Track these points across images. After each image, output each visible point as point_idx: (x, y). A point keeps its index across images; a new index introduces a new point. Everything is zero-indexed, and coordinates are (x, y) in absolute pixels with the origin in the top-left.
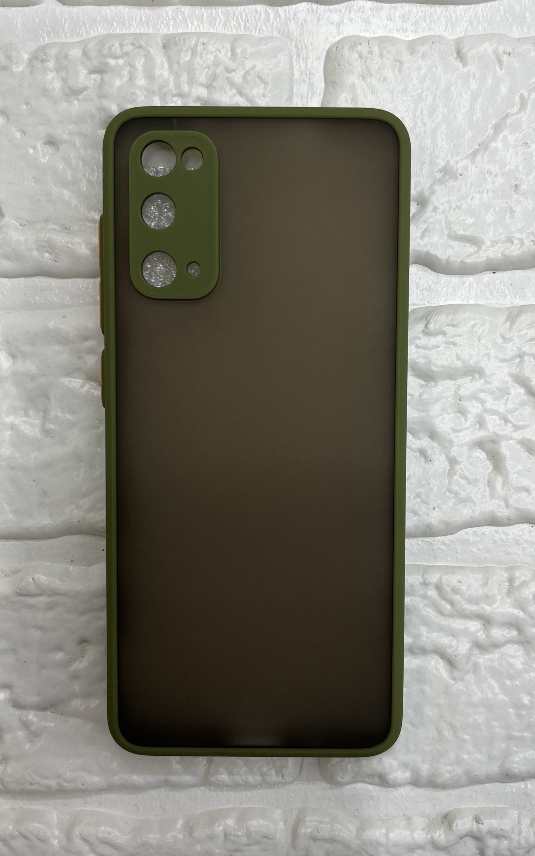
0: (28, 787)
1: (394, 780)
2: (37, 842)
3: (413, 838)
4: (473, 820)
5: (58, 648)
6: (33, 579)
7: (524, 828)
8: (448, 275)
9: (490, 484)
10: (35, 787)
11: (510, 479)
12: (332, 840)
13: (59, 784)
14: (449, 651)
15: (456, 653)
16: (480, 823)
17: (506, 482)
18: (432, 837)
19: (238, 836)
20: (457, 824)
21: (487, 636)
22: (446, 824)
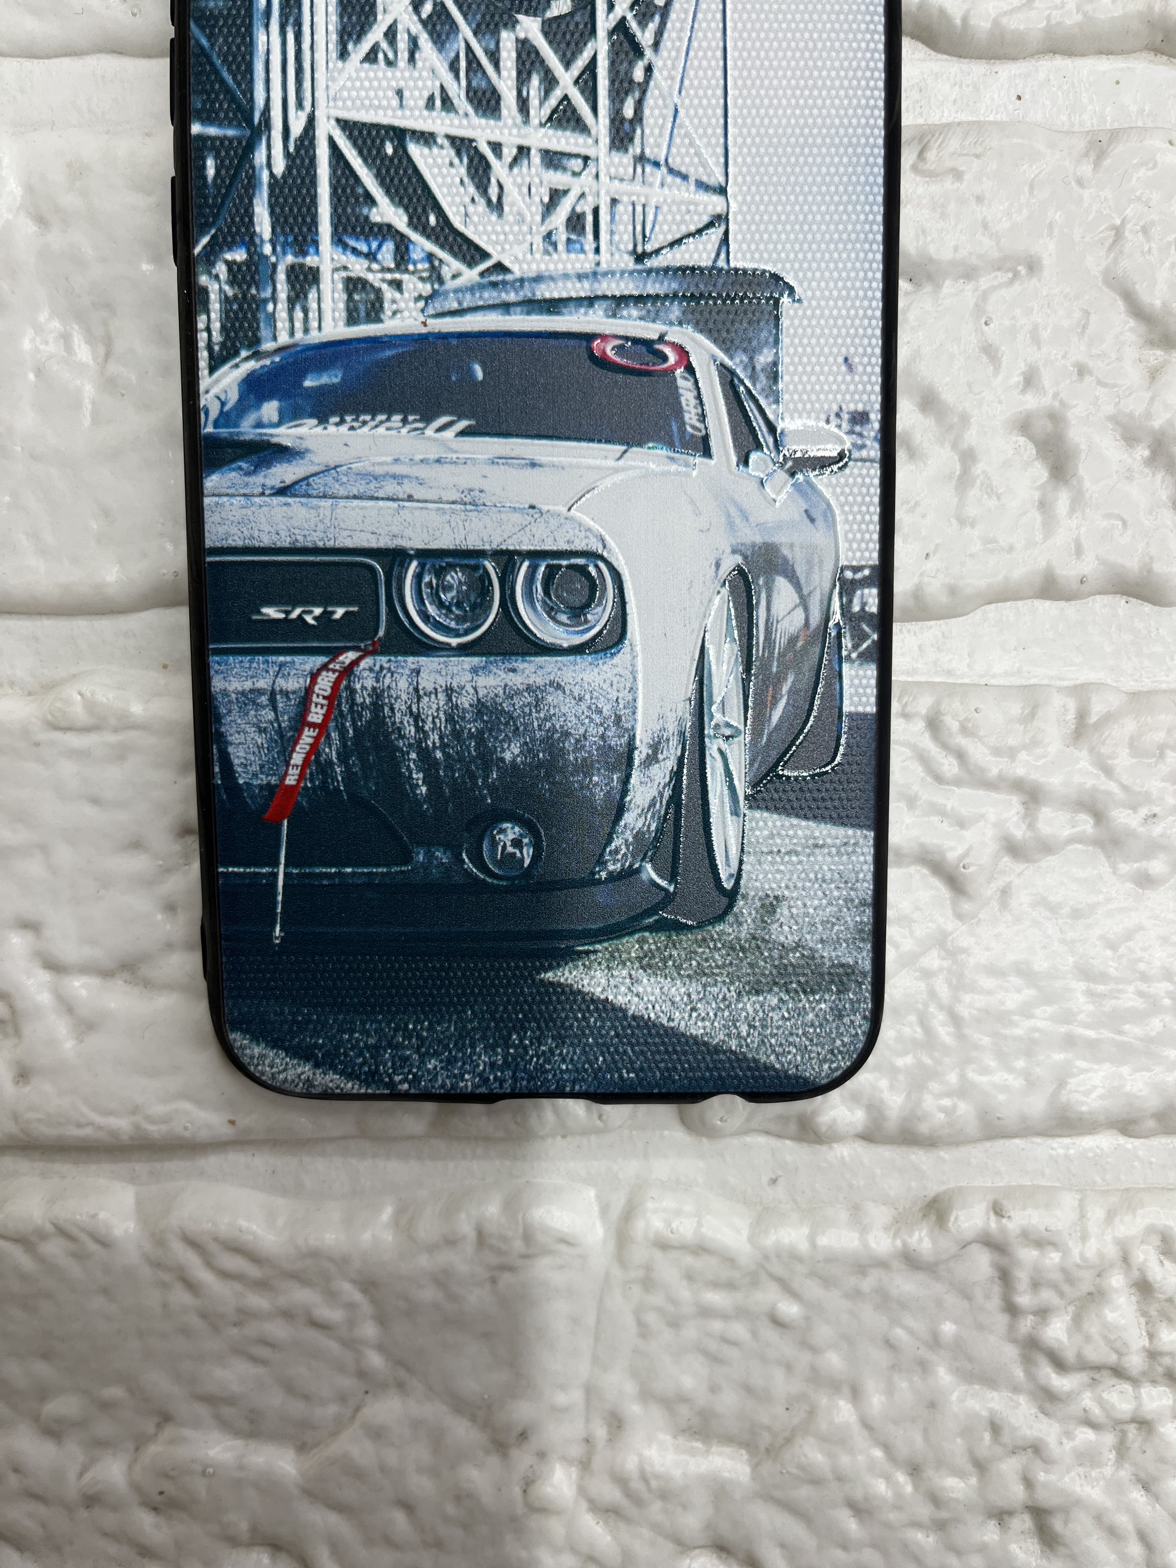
0: (74, 1132)
1: (830, 1127)
2: (93, 1247)
3: (866, 1245)
4: (987, 1213)
5: (136, 845)
6: (80, 694)
7: (1093, 1228)
8: (965, 58)
9: (1044, 506)
10: (87, 1131)
11: (1087, 495)
12: (700, 1249)
13: (137, 1127)
14: (952, 856)
15: (966, 861)
16: (1003, 1217)
17: (1078, 502)
18: (905, 1244)
19: (505, 1239)
20: (956, 1218)
21: (1031, 826)
22: (933, 1218)
